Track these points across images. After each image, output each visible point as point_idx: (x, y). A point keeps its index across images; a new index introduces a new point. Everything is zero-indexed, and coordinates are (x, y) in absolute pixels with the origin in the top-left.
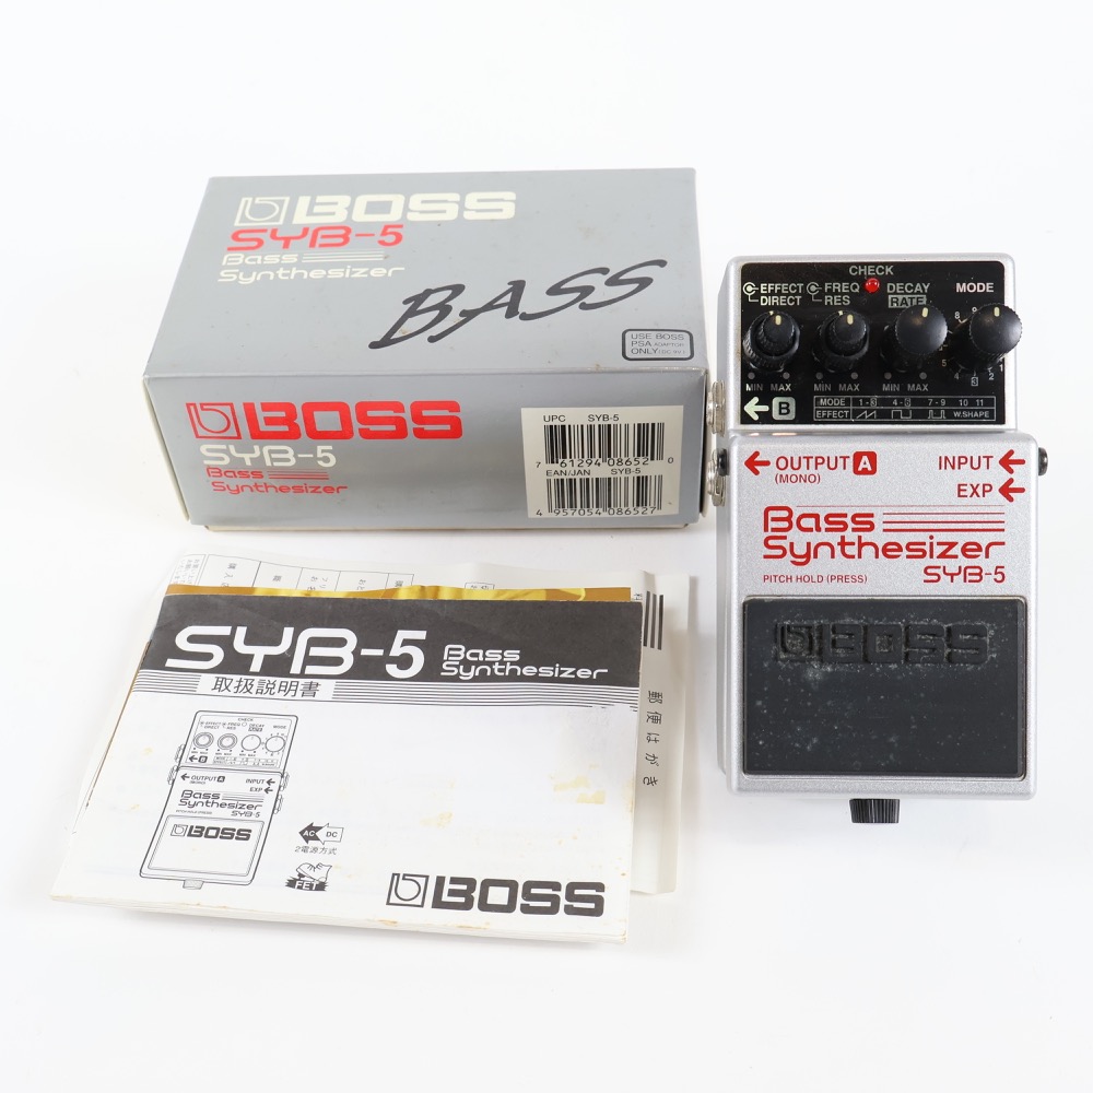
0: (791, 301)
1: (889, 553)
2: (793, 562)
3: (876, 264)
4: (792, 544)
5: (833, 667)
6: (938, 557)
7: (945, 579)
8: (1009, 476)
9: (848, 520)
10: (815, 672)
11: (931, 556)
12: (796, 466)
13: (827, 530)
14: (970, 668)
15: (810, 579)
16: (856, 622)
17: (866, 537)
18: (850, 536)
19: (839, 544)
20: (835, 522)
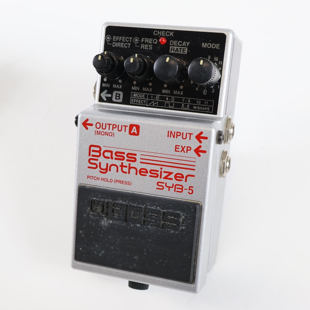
0: (126, 45)
1: (142, 173)
2: (100, 172)
3: (166, 30)
4: (100, 163)
5: (113, 221)
6: (164, 178)
7: (166, 189)
8: (199, 144)
9: (125, 156)
10: (105, 222)
11: (161, 177)
12: (104, 128)
13: (116, 159)
14: (172, 232)
15: (107, 180)
16: (124, 203)
17: (133, 164)
18: (126, 163)
19: (120, 166)
20: (119, 155)
